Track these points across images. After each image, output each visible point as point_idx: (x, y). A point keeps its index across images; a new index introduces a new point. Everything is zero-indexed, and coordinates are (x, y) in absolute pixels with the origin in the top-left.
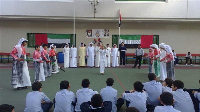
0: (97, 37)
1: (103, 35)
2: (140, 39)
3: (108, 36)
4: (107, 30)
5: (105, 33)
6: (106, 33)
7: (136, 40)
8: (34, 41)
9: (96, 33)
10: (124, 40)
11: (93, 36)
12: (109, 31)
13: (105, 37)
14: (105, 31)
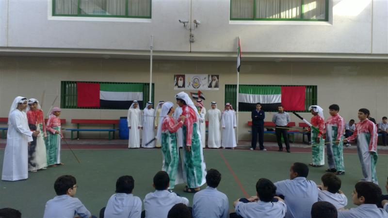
0: (195, 89)
1: (208, 85)
2: (279, 94)
3: (216, 86)
4: (215, 76)
5: (210, 82)
6: (212, 80)
7: (272, 95)
8: (74, 96)
9: (194, 82)
10: (248, 95)
11: (188, 86)
12: (218, 78)
13: (210, 89)
14: (210, 77)
